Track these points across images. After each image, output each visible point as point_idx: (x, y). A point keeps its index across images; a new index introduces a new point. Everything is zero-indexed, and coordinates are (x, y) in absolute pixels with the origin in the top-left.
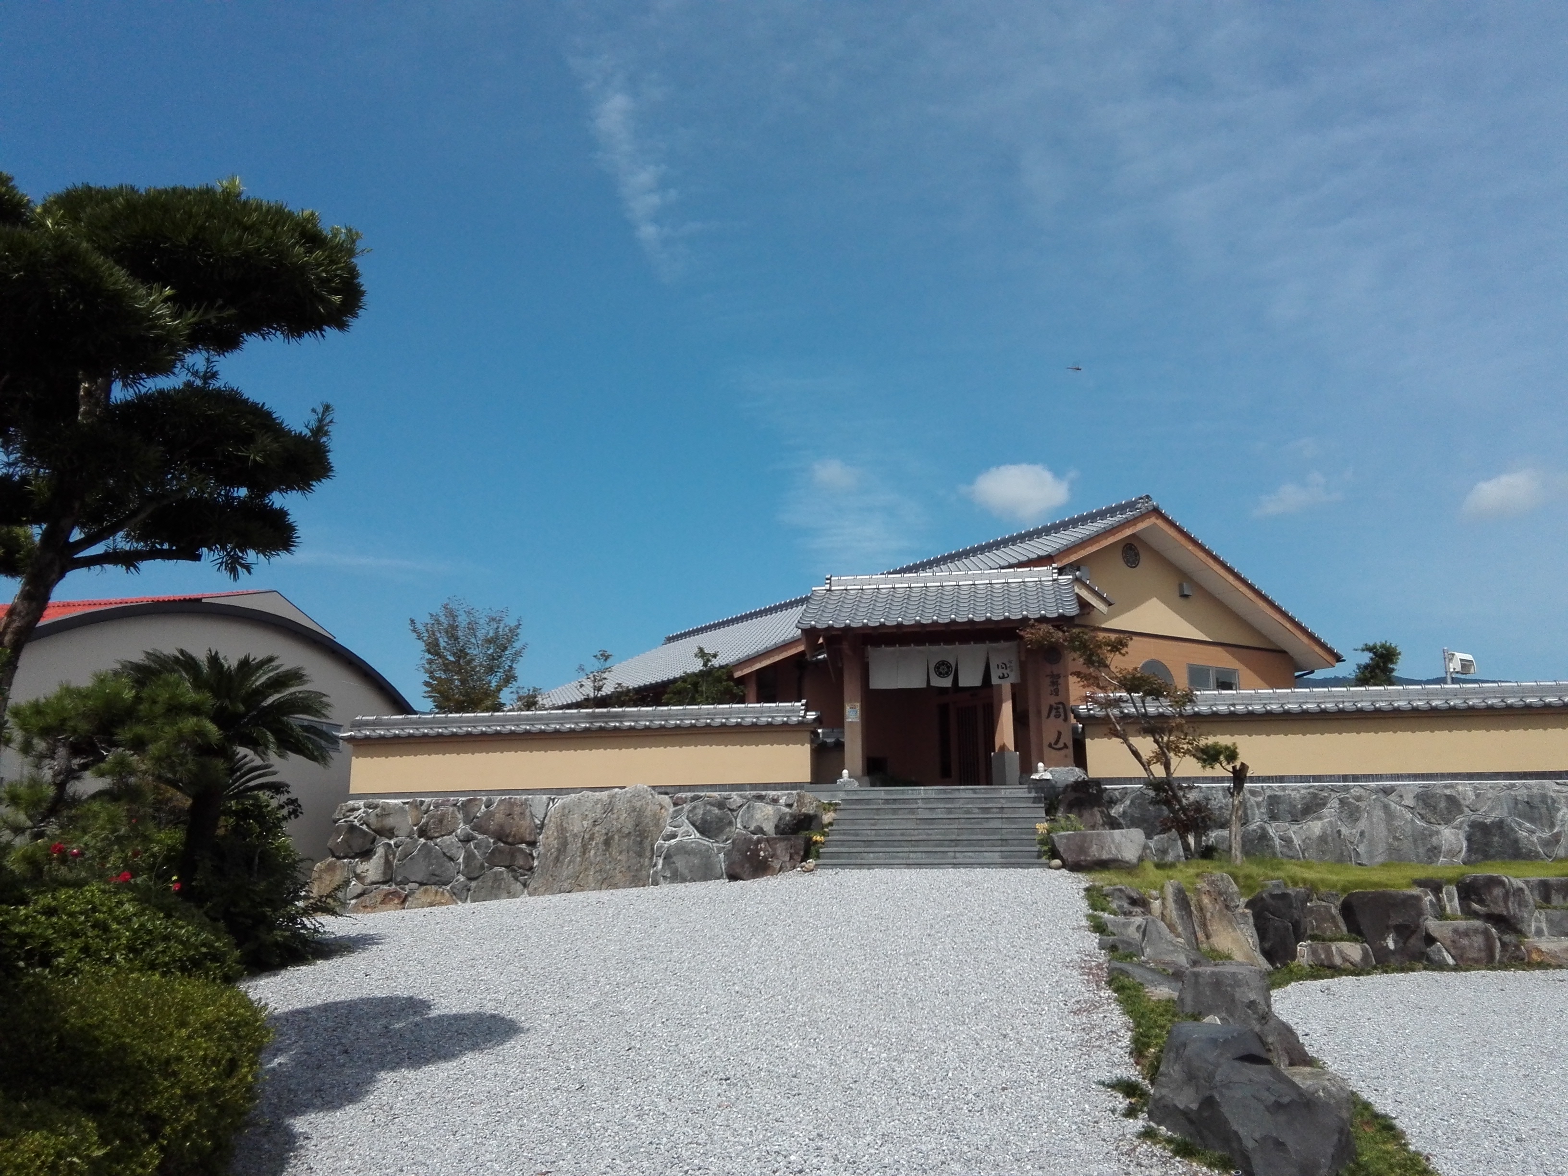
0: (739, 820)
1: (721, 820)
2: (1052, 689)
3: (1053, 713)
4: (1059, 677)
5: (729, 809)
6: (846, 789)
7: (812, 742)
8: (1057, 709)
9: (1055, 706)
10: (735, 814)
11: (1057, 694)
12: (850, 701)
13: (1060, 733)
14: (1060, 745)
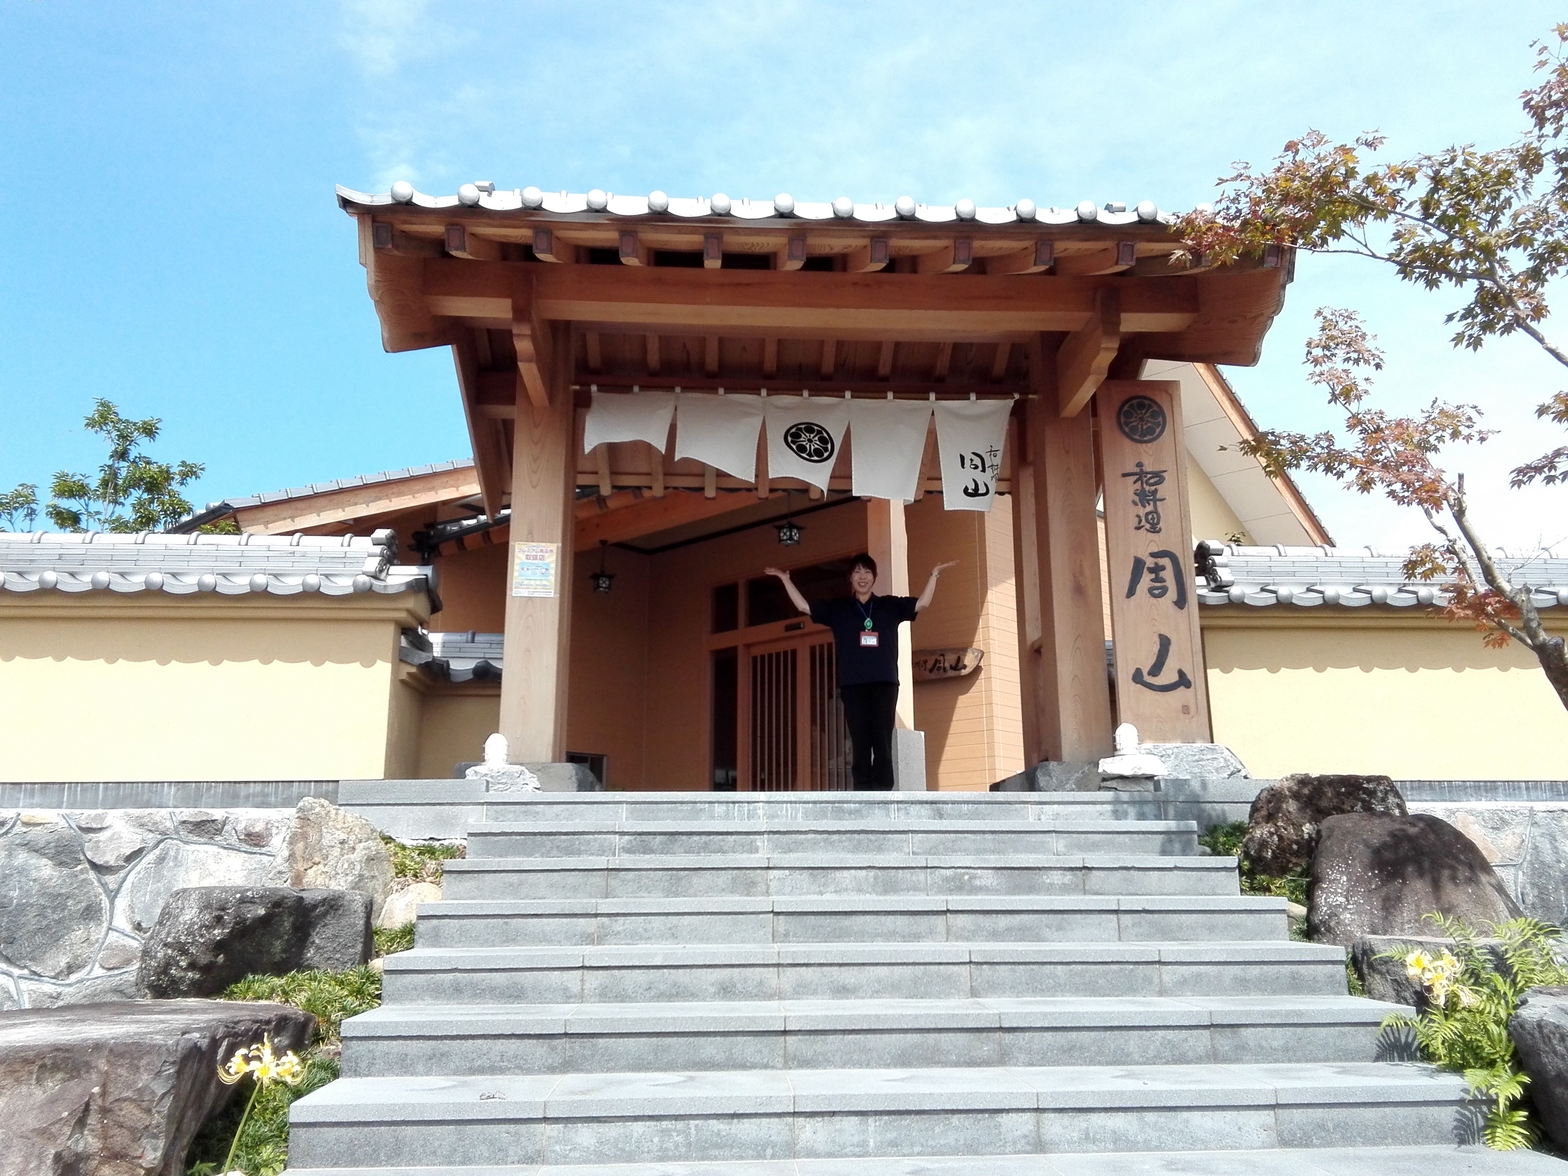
0: (121, 902)
1: (58, 900)
2: (1142, 512)
3: (1146, 579)
4: (1161, 480)
5: (94, 866)
6: (493, 796)
7: (401, 658)
8: (1156, 569)
9: (1150, 562)
10: (111, 880)
11: (1154, 529)
12: (530, 537)
13: (1165, 643)
14: (1168, 676)
